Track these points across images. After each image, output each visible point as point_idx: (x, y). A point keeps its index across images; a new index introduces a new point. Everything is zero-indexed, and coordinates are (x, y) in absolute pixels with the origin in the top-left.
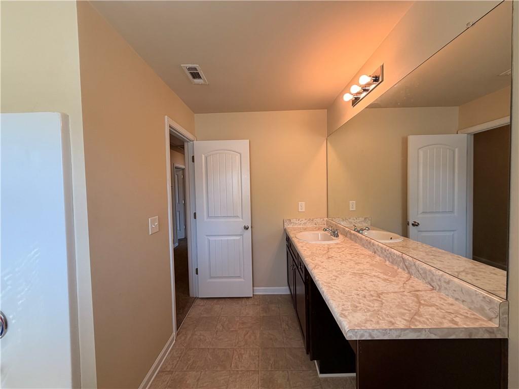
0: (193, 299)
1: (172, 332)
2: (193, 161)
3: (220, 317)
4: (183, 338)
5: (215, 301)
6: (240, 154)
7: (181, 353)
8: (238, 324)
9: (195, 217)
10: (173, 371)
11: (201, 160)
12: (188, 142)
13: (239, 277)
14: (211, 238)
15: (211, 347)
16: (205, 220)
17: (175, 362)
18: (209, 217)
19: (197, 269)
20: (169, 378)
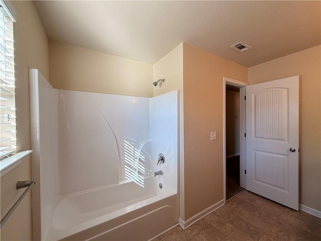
0: (242, 189)
1: (223, 198)
2: (245, 99)
3: (259, 209)
4: (230, 205)
5: (259, 197)
6: (288, 89)
7: (227, 212)
8: (274, 221)
9: (245, 136)
10: (220, 217)
11: (251, 98)
12: (242, 87)
13: (283, 188)
14: (257, 152)
15: (247, 220)
16: (253, 138)
17: (222, 214)
18: (256, 137)
19: (246, 170)
20: (217, 218)
